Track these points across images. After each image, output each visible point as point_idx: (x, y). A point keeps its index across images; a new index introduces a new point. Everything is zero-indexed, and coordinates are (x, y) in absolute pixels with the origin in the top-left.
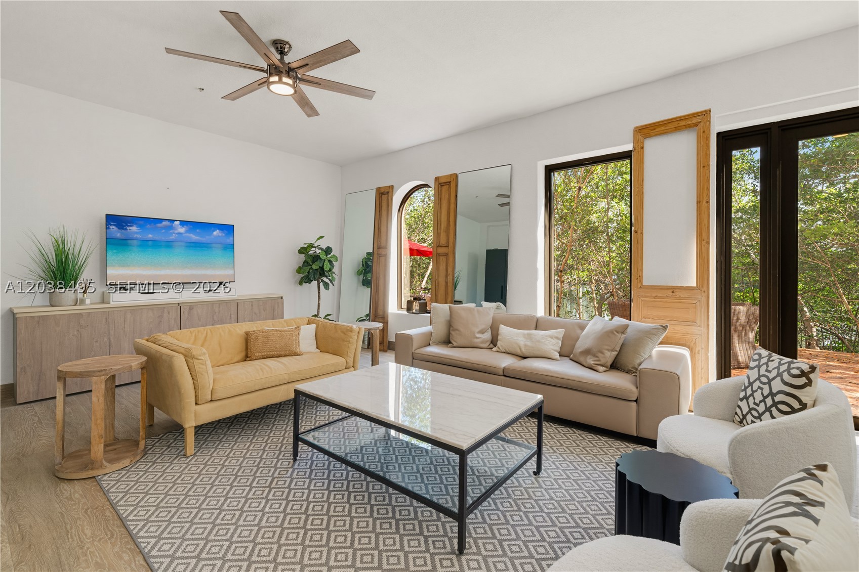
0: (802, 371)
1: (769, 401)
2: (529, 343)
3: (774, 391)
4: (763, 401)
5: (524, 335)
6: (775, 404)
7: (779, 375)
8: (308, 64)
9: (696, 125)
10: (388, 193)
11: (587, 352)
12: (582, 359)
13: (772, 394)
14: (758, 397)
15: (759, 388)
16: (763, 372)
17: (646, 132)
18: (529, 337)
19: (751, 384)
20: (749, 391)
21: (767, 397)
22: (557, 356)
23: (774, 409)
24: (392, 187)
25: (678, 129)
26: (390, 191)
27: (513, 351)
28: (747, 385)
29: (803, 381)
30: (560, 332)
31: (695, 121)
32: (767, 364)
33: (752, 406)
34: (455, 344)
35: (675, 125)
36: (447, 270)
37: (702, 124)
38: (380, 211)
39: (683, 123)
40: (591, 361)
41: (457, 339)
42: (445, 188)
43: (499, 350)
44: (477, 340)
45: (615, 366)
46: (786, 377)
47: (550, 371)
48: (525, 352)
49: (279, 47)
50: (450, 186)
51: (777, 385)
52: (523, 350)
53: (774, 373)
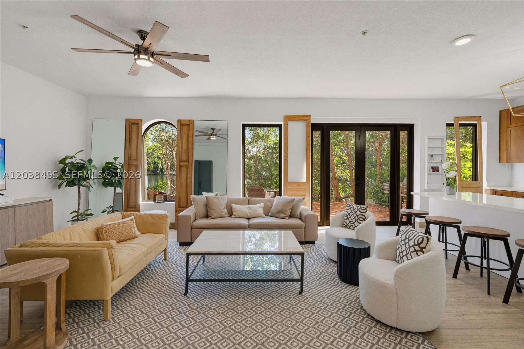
0: (365, 208)
1: (356, 218)
2: (251, 211)
3: (358, 215)
4: (355, 218)
5: (247, 207)
6: (358, 219)
7: (358, 210)
8: (170, 56)
9: (306, 120)
10: (137, 124)
11: (280, 212)
12: (277, 215)
13: (357, 216)
14: (352, 217)
15: (352, 215)
16: (352, 209)
17: (289, 118)
18: (250, 208)
19: (349, 214)
20: (349, 216)
21: (356, 217)
22: (264, 215)
23: (358, 220)
24: (141, 120)
25: (300, 120)
26: (140, 122)
27: (243, 216)
28: (347, 214)
29: (365, 210)
30: (262, 205)
31: (306, 118)
32: (353, 207)
33: (350, 220)
34: (213, 217)
35: (299, 118)
36: (187, 176)
37: (308, 120)
38: (130, 135)
39: (302, 118)
40: (282, 215)
41: (214, 214)
42: (185, 128)
43: (235, 217)
44: (224, 213)
45: (291, 216)
46: (361, 210)
47: (271, 222)
48: (250, 216)
49: (143, 36)
50: (189, 126)
51: (358, 213)
52: (248, 214)
53: (356, 210)
